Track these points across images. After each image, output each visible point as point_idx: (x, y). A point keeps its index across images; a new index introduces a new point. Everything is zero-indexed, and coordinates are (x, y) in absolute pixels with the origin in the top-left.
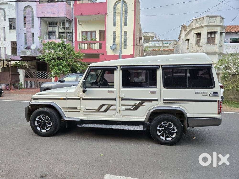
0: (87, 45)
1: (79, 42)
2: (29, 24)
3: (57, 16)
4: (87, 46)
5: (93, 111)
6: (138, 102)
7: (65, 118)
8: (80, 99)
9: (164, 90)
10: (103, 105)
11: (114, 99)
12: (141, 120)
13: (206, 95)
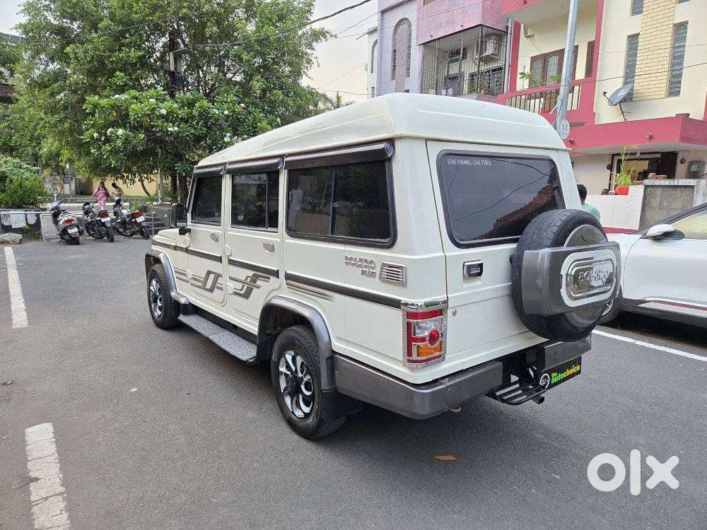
0: (542, 99)
2: (400, 70)
3: (460, 29)
5: (201, 284)
6: (251, 273)
7: (173, 294)
8: (186, 250)
9: (287, 241)
10: (209, 273)
11: (219, 259)
12: (254, 328)
13: (373, 275)
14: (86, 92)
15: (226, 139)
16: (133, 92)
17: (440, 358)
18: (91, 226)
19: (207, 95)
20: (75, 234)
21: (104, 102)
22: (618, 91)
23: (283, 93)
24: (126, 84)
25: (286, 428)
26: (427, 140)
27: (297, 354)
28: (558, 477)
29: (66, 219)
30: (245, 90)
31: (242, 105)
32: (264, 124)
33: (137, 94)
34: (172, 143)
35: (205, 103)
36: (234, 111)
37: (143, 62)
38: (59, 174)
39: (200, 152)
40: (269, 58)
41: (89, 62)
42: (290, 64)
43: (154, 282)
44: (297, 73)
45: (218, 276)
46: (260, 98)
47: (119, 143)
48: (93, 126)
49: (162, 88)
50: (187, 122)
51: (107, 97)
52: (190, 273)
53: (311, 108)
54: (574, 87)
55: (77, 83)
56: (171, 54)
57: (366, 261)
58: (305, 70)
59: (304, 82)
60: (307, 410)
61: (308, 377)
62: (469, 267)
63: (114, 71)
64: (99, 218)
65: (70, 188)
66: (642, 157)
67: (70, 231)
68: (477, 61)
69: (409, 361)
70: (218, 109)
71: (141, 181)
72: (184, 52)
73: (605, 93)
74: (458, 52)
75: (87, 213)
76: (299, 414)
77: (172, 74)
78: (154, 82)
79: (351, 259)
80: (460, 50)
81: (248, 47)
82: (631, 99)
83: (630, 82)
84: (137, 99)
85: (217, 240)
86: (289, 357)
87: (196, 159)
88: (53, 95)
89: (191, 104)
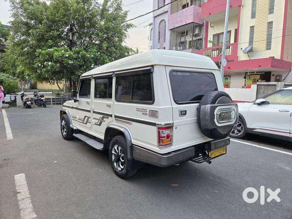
0: (218, 51)
1: (210, 48)
2: (162, 39)
3: (185, 24)
4: (217, 53)
5: (82, 121)
6: (101, 116)
7: (71, 126)
8: (77, 108)
9: (115, 103)
10: (85, 117)
11: (89, 111)
12: (102, 137)
13: (146, 114)
14: (36, 47)
15: (92, 66)
16: (55, 48)
17: (171, 144)
18: (37, 101)
19: (85, 49)
20: (29, 104)
21: (44, 52)
22: (247, 48)
23: (115, 48)
24: (52, 45)
25: (114, 175)
27: (119, 146)
28: (217, 191)
29: (26, 98)
30: (100, 47)
31: (99, 53)
32: (107, 60)
33: (57, 49)
34: (70, 68)
35: (84, 52)
36: (95, 55)
37: (59, 36)
38: (23, 80)
39: (81, 71)
40: (110, 35)
41: (38, 36)
42: (118, 37)
43: (63, 121)
44: (121, 40)
45: (89, 118)
46: (106, 50)
47: (49, 68)
48: (39, 61)
49: (67, 46)
50: (76, 59)
51: (45, 50)
52: (78, 117)
53: (126, 54)
54: (230, 46)
55: (32, 44)
56: (71, 33)
57: (144, 109)
58: (124, 39)
59: (123, 44)
60: (122, 167)
61: (123, 155)
62: (181, 111)
63: (48, 40)
64: (40, 98)
65: (28, 86)
66: (257, 73)
67: (27, 103)
68: (192, 36)
69: (159, 145)
70: (89, 55)
71: (57, 83)
72: (76, 32)
73: (242, 49)
74: (184, 33)
75: (35, 96)
76: (119, 169)
77: (71, 41)
78: (63, 44)
79: (139, 109)
80: (185, 32)
81: (101, 30)
82: (252, 51)
83: (251, 45)
84: (57, 50)
85: (89, 104)
86: (116, 148)
87: (80, 74)
88: (22, 49)
89: (78, 53)
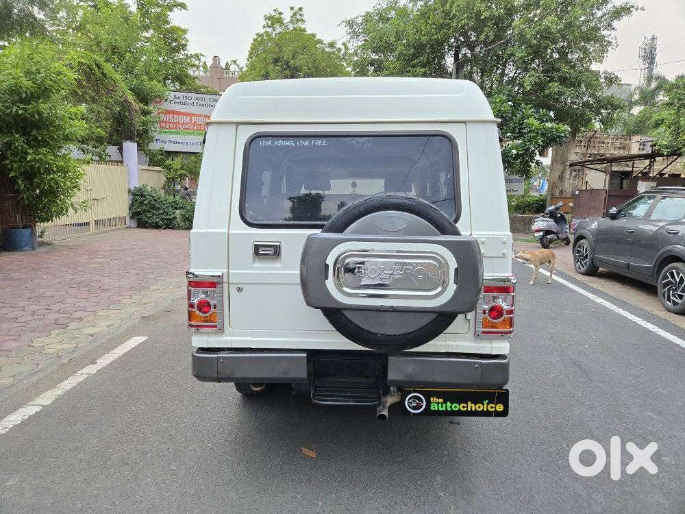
17: (215, 328)
26: (238, 124)
56: (454, 65)
62: (258, 246)
